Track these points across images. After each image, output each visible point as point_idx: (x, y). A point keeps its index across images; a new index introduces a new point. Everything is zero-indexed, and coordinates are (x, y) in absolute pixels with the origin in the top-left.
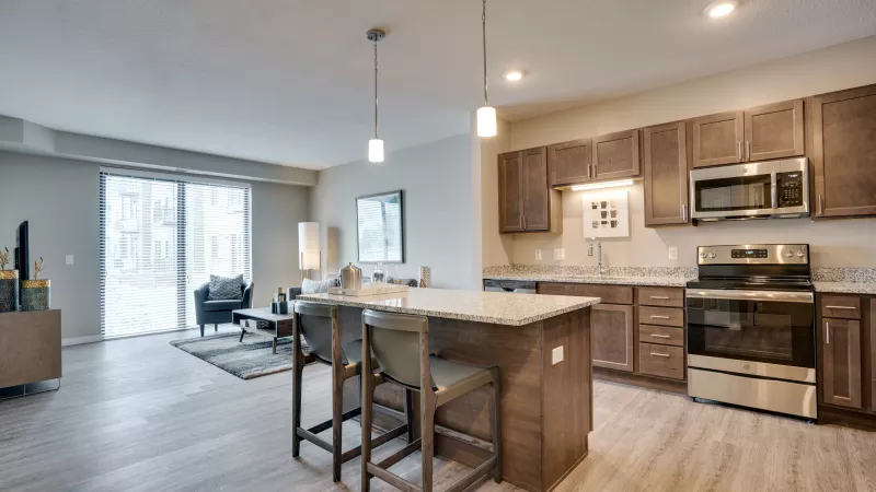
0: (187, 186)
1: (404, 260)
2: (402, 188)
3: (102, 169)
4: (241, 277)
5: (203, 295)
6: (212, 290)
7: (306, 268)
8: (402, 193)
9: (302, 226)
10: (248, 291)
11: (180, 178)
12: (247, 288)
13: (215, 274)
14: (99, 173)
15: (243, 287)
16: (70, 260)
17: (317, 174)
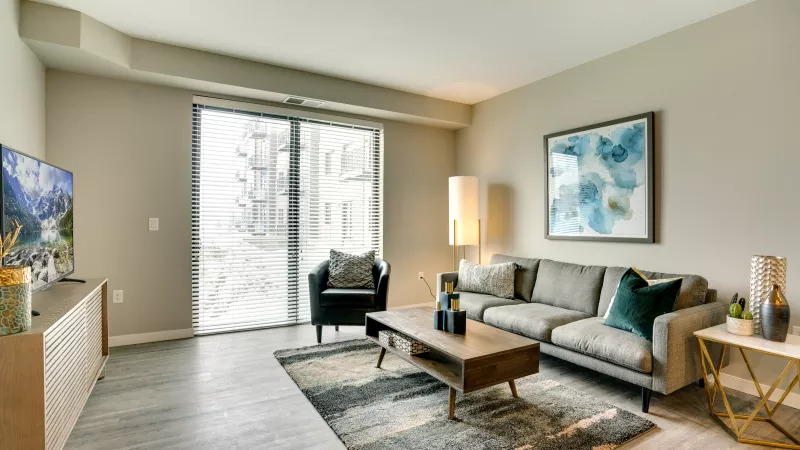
0: (302, 124)
1: (654, 236)
2: (654, 109)
3: (197, 100)
4: (372, 254)
5: (321, 280)
6: (333, 272)
7: (460, 243)
8: (653, 118)
9: (454, 183)
10: (386, 278)
11: (293, 113)
12: (383, 273)
13: (338, 249)
14: (193, 104)
15: (376, 270)
16: (154, 224)
17: (471, 110)
